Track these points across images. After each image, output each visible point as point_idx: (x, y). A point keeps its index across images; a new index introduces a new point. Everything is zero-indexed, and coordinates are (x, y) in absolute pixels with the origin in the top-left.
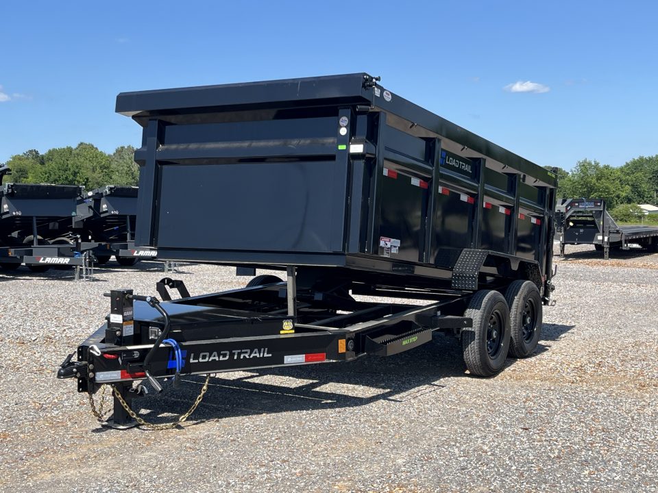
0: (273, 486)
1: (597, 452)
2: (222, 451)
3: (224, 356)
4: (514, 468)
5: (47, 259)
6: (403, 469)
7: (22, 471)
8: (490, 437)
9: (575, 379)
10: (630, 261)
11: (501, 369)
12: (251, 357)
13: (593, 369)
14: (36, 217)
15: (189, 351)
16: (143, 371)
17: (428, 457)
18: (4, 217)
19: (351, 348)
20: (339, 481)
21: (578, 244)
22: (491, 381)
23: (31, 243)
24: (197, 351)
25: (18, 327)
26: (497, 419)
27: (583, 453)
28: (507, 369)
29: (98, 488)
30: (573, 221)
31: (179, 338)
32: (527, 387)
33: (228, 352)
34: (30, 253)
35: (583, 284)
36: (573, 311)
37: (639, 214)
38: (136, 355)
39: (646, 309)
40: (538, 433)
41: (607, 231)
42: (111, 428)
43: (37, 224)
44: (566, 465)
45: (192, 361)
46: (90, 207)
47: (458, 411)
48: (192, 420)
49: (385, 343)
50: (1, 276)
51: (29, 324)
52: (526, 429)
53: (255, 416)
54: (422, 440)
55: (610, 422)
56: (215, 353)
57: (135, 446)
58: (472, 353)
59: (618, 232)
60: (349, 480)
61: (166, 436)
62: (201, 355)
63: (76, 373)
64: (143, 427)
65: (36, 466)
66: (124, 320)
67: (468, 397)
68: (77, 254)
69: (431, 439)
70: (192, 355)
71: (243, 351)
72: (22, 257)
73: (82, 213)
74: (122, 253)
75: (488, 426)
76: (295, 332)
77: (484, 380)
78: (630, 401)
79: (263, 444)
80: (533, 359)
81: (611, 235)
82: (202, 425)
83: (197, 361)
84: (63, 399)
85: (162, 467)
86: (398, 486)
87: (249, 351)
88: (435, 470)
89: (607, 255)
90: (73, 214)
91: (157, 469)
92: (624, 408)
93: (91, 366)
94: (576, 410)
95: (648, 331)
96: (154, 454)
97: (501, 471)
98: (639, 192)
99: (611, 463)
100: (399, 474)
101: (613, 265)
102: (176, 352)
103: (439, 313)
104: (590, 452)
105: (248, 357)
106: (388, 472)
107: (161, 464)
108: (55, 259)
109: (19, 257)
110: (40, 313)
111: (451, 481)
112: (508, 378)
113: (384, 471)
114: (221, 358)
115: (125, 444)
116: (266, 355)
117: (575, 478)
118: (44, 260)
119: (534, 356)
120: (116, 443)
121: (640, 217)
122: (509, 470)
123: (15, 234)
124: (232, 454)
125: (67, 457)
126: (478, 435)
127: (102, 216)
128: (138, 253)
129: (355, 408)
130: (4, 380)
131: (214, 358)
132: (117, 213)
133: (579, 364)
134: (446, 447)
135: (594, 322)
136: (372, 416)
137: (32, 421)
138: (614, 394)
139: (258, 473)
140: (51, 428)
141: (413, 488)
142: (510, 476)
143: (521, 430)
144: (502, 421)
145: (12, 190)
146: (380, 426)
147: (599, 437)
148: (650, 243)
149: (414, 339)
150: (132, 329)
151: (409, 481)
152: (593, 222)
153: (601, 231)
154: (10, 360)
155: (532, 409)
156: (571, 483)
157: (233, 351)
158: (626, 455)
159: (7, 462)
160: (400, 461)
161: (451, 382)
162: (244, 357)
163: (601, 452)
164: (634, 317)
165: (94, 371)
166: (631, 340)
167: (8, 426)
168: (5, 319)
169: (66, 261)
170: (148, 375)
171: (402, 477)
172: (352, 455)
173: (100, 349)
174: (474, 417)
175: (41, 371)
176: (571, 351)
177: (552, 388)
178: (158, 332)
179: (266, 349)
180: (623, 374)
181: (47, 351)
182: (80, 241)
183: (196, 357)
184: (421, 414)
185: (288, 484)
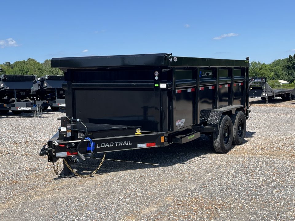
0: (139, 199)
1: (278, 182)
2: (113, 185)
3: (112, 144)
4: (243, 190)
5: (21, 108)
6: (195, 191)
7: (27, 196)
8: (230, 177)
9: (263, 153)
10: (277, 104)
11: (229, 150)
12: (123, 145)
13: (270, 149)
14: (16, 90)
15: (96, 143)
16: (77, 152)
17: (205, 186)
18: (1, 90)
19: (166, 140)
20: (168, 197)
21: (254, 97)
22: (226, 155)
23: (14, 101)
24: (100, 142)
25: (13, 137)
26: (232, 170)
27: (273, 183)
28: (232, 150)
29: (62, 202)
30: (252, 87)
31: (92, 137)
32: (242, 157)
33: (113, 143)
34: (14, 106)
35: (259, 114)
36: (256, 125)
37: (279, 85)
38: (73, 145)
39: (288, 124)
40: (251, 176)
41: (267, 91)
42: (63, 177)
43: (16, 93)
44: (266, 188)
45: (97, 147)
46: (39, 85)
47: (214, 167)
48: (98, 173)
49: (181, 138)
50: (1, 116)
51: (17, 136)
52: (246, 174)
53: (125, 171)
54: (201, 179)
55: (282, 170)
56: (107, 143)
57: (75, 184)
58: (217, 142)
59: (272, 92)
60: (172, 196)
61: (88, 180)
62: (102, 144)
63: (48, 153)
64: (77, 177)
65: (33, 194)
66: (67, 130)
67: (217, 162)
68: (34, 106)
69: (204, 179)
70: (98, 144)
71: (120, 142)
72: (10, 108)
73: (35, 88)
74: (54, 105)
75: (229, 173)
76: (142, 134)
77: (223, 154)
78: (288, 161)
79: (131, 183)
80: (243, 145)
81: (269, 93)
82: (103, 175)
83: (100, 147)
84: (39, 166)
85: (89, 193)
86: (194, 198)
87: (122, 142)
88: (209, 191)
89: (267, 102)
90: (32, 88)
91: (87, 194)
92: (286, 165)
93: (54, 150)
94: (266, 166)
95: (291, 133)
96: (84, 187)
97: (238, 191)
98: (278, 75)
99: (286, 187)
100: (194, 194)
101: (270, 106)
102: (91, 143)
103: (202, 125)
104: (276, 183)
105: (122, 145)
106: (188, 193)
107: (88, 192)
108: (25, 108)
109: (8, 108)
110: (21, 131)
111: (217, 196)
112: (233, 153)
113: (187, 192)
114: (110, 146)
115: (70, 184)
116: (129, 144)
117: (271, 193)
118: (20, 108)
119: (243, 144)
120: (66, 183)
121: (279, 86)
122: (242, 191)
123: (6, 98)
124: (118, 187)
125: (45, 190)
126: (225, 177)
127: (44, 89)
128: (61, 105)
129: (168, 167)
130: (11, 159)
131: (107, 146)
132: (51, 87)
133: (263, 147)
134: (212, 182)
135: (267, 130)
136: (177, 170)
137: (27, 175)
138: (281, 159)
139: (131, 194)
140: (36, 178)
141: (201, 199)
142: (242, 193)
143: (243, 175)
144: (234, 171)
145: (5, 78)
146: (181, 174)
147: (278, 176)
148: (286, 96)
149: (193, 136)
150: (71, 133)
151: (198, 196)
152: (261, 87)
153: (264, 91)
154: (12, 151)
155: (246, 166)
156: (270, 195)
157: (115, 143)
158: (291, 183)
159: (20, 193)
160: (193, 188)
161: (208, 155)
162: (120, 145)
163: (280, 182)
164: (284, 127)
165: (55, 152)
166: (284, 136)
167: (17, 178)
168: (6, 134)
169: (30, 109)
170: (79, 153)
171: (195, 195)
172: (171, 186)
173: (57, 142)
174: (222, 170)
175: (27, 155)
176: (259, 142)
177: (253, 157)
178: (82, 135)
179: (130, 141)
180: (283, 150)
181: (27, 147)
182: (35, 100)
183: (99, 145)
184: (198, 169)
185: (146, 198)
